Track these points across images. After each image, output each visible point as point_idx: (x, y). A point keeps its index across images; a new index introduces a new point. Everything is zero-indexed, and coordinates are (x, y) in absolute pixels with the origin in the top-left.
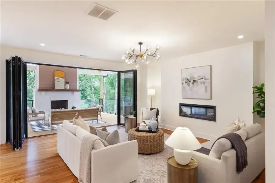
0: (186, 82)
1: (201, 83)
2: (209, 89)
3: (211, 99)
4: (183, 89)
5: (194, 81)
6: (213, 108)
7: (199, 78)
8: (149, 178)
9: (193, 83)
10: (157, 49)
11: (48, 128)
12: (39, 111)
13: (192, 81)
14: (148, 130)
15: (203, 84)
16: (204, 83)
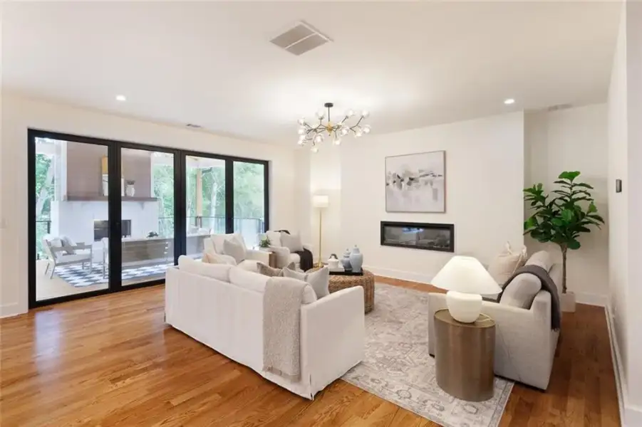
0: (394, 182)
1: (426, 183)
2: (441, 195)
3: (445, 211)
4: (388, 193)
5: (411, 179)
6: (450, 227)
7: (422, 174)
8: (382, 356)
9: (409, 184)
10: (347, 117)
11: (104, 278)
12: (77, 244)
13: (407, 180)
14: (344, 270)
15: (429, 184)
16: (432, 184)
